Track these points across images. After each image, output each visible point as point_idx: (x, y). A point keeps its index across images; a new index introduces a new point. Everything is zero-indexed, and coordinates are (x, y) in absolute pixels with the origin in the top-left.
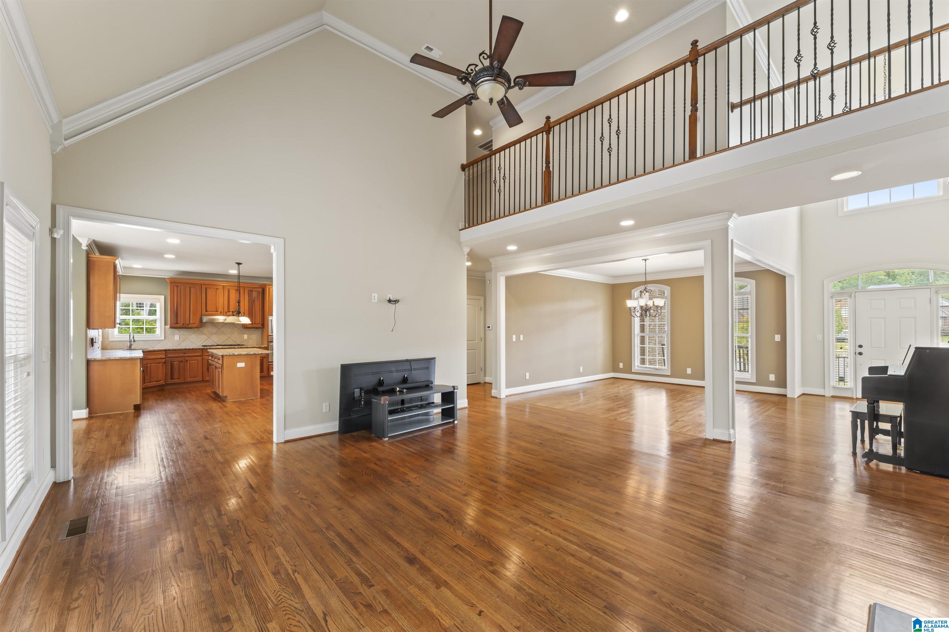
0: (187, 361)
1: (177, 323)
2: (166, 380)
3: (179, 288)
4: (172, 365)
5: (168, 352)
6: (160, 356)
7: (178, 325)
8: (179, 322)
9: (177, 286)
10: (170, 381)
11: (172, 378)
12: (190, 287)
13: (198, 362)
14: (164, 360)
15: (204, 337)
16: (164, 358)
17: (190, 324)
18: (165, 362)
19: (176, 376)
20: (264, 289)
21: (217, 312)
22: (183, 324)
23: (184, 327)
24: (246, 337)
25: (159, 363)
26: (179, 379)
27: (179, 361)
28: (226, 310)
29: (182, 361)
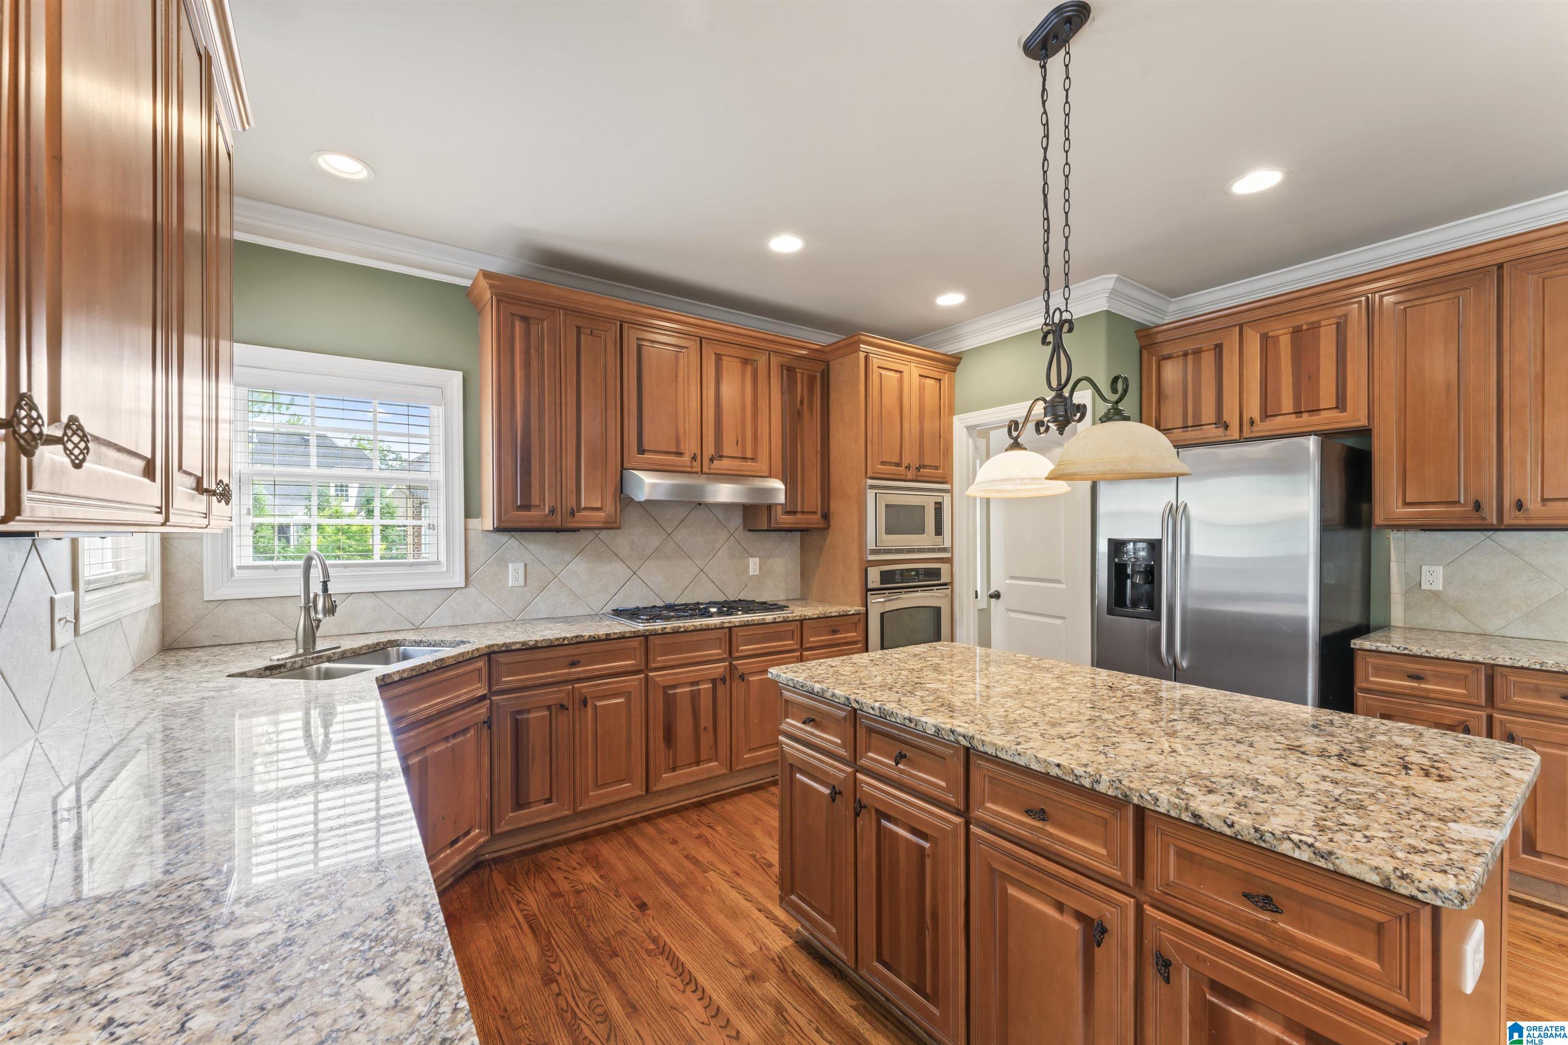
0: (585, 702)
1: (526, 506)
2: (491, 823)
3: (534, 328)
4: (519, 729)
5: (502, 659)
6: (464, 694)
7: (533, 513)
8: (535, 501)
9: (525, 319)
10: (510, 819)
11: (519, 804)
12: (578, 328)
13: (628, 700)
14: (482, 710)
15: (619, 569)
16: (483, 698)
17: (579, 509)
18: (488, 723)
19: (537, 785)
20: (828, 366)
21: (680, 454)
22: (553, 511)
23: (558, 524)
24: (754, 565)
25: (464, 731)
26: (549, 800)
27: (549, 708)
28: (709, 450)
29: (563, 707)
